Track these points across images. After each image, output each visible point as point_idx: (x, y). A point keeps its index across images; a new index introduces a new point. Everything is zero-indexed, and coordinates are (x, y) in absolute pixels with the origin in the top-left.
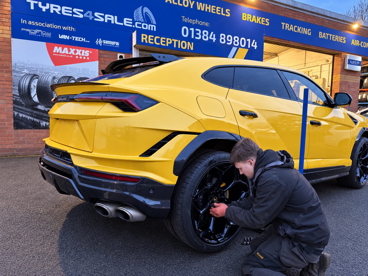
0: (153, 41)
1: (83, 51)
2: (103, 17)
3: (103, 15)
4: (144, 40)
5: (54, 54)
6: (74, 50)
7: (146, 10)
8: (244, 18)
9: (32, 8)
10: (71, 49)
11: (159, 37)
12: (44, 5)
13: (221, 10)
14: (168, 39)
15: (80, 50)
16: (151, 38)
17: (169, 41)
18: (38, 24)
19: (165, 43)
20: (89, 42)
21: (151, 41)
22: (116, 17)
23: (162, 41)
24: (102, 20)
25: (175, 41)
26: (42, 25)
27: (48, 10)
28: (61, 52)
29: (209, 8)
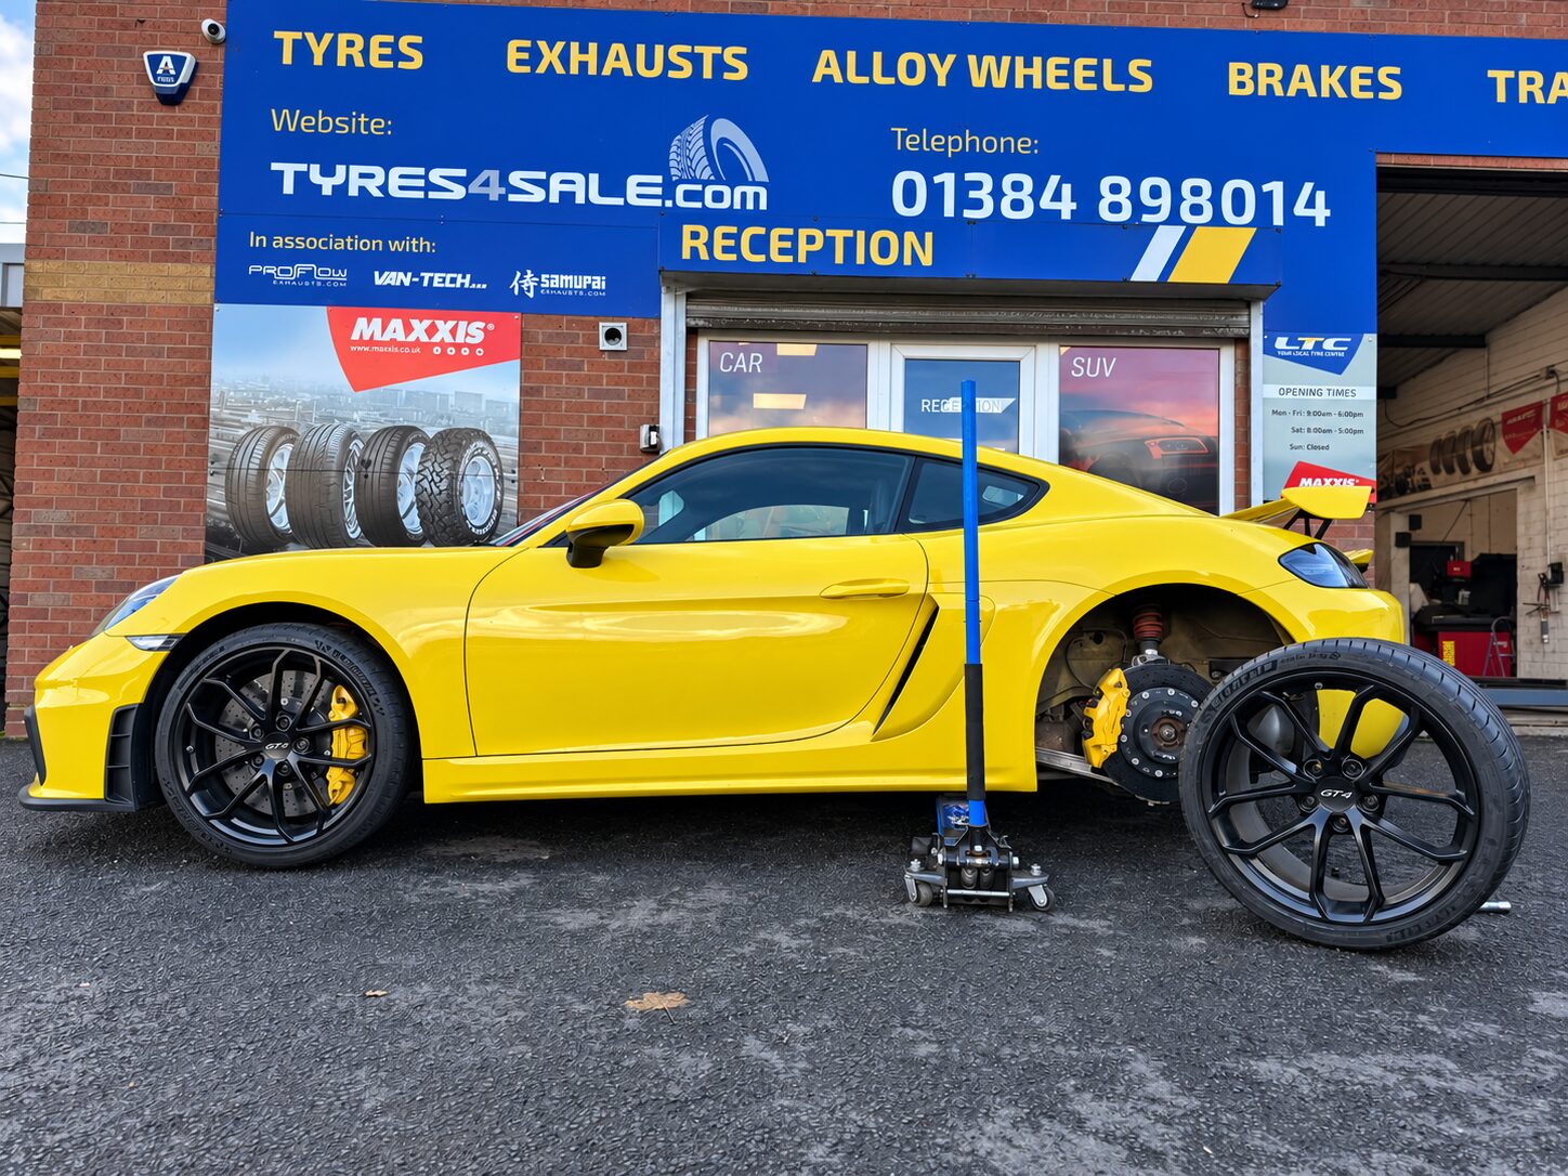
0: (736, 249)
1: (463, 325)
2: (544, 184)
3: (542, 175)
4: (694, 250)
5: (353, 348)
6: (427, 323)
7: (724, 128)
8: (1241, 85)
9: (288, 187)
10: (415, 323)
11: (761, 231)
12: (328, 172)
13: (1099, 69)
14: (803, 233)
15: (451, 324)
16: (726, 236)
17: (811, 240)
18: (305, 242)
19: (794, 251)
20: (484, 286)
21: (726, 250)
22: (594, 178)
23: (775, 245)
24: (538, 195)
25: (840, 235)
26: (318, 243)
27: (341, 189)
28: (377, 337)
29: (1036, 72)
